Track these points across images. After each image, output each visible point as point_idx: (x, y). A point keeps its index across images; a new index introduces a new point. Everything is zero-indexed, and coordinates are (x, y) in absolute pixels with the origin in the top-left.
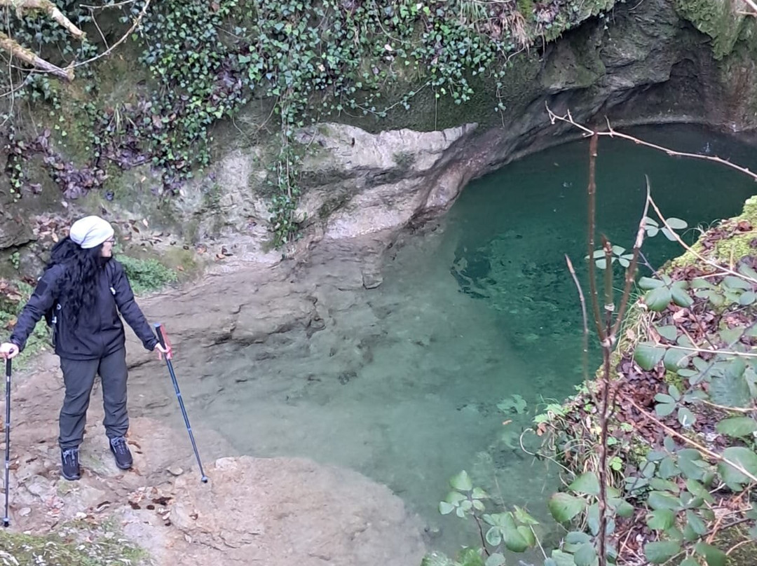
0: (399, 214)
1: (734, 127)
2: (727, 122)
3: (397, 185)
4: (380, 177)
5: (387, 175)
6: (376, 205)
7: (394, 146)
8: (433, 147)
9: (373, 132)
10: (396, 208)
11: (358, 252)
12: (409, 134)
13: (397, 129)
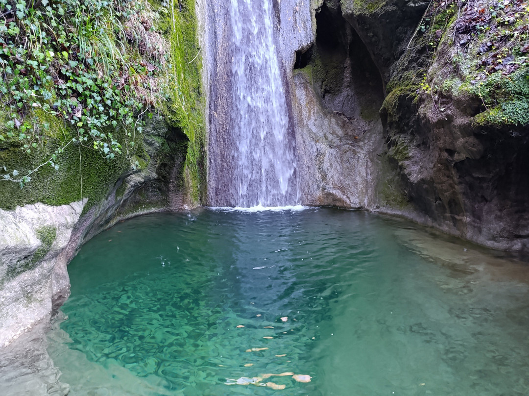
0: (41, 304)
1: (186, 207)
2: (182, 206)
3: (37, 270)
4: (22, 262)
5: (30, 259)
6: (17, 300)
7: (35, 221)
8: (69, 220)
9: (8, 208)
10: (36, 300)
11: (24, 360)
12: (43, 209)
13: (32, 202)
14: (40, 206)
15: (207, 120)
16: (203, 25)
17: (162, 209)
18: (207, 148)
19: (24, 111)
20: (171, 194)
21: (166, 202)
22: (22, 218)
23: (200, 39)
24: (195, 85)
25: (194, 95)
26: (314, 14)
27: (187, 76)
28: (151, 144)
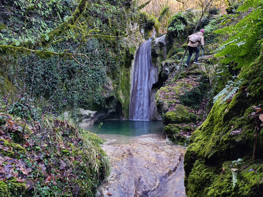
2: (122, 119)
3: (88, 119)
6: (85, 122)
8: (93, 113)
10: (88, 123)
14: (89, 110)
15: (130, 100)
17: (118, 119)
19: (88, 98)
20: (120, 116)
21: (119, 118)
22: (87, 111)
23: (130, 82)
24: (128, 93)
25: (128, 95)
26: (158, 75)
27: (126, 91)
28: (114, 105)
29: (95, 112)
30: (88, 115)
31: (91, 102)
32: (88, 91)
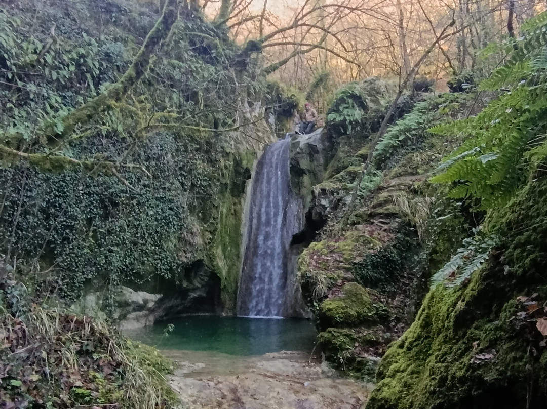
1: (224, 314)
2: (221, 313)
3: (141, 312)
5: (140, 307)
6: (134, 319)
7: (143, 297)
8: (154, 299)
10: (140, 322)
12: (146, 294)
13: (143, 291)
14: (145, 292)
15: (241, 270)
16: (245, 223)
17: (212, 314)
18: (239, 285)
19: (143, 264)
20: (216, 307)
21: (213, 311)
22: (139, 295)
23: (242, 230)
24: (236, 253)
25: (235, 258)
26: (305, 215)
27: (233, 249)
28: (202, 280)
29: (158, 296)
30: (141, 302)
31: (151, 274)
32: (144, 248)
